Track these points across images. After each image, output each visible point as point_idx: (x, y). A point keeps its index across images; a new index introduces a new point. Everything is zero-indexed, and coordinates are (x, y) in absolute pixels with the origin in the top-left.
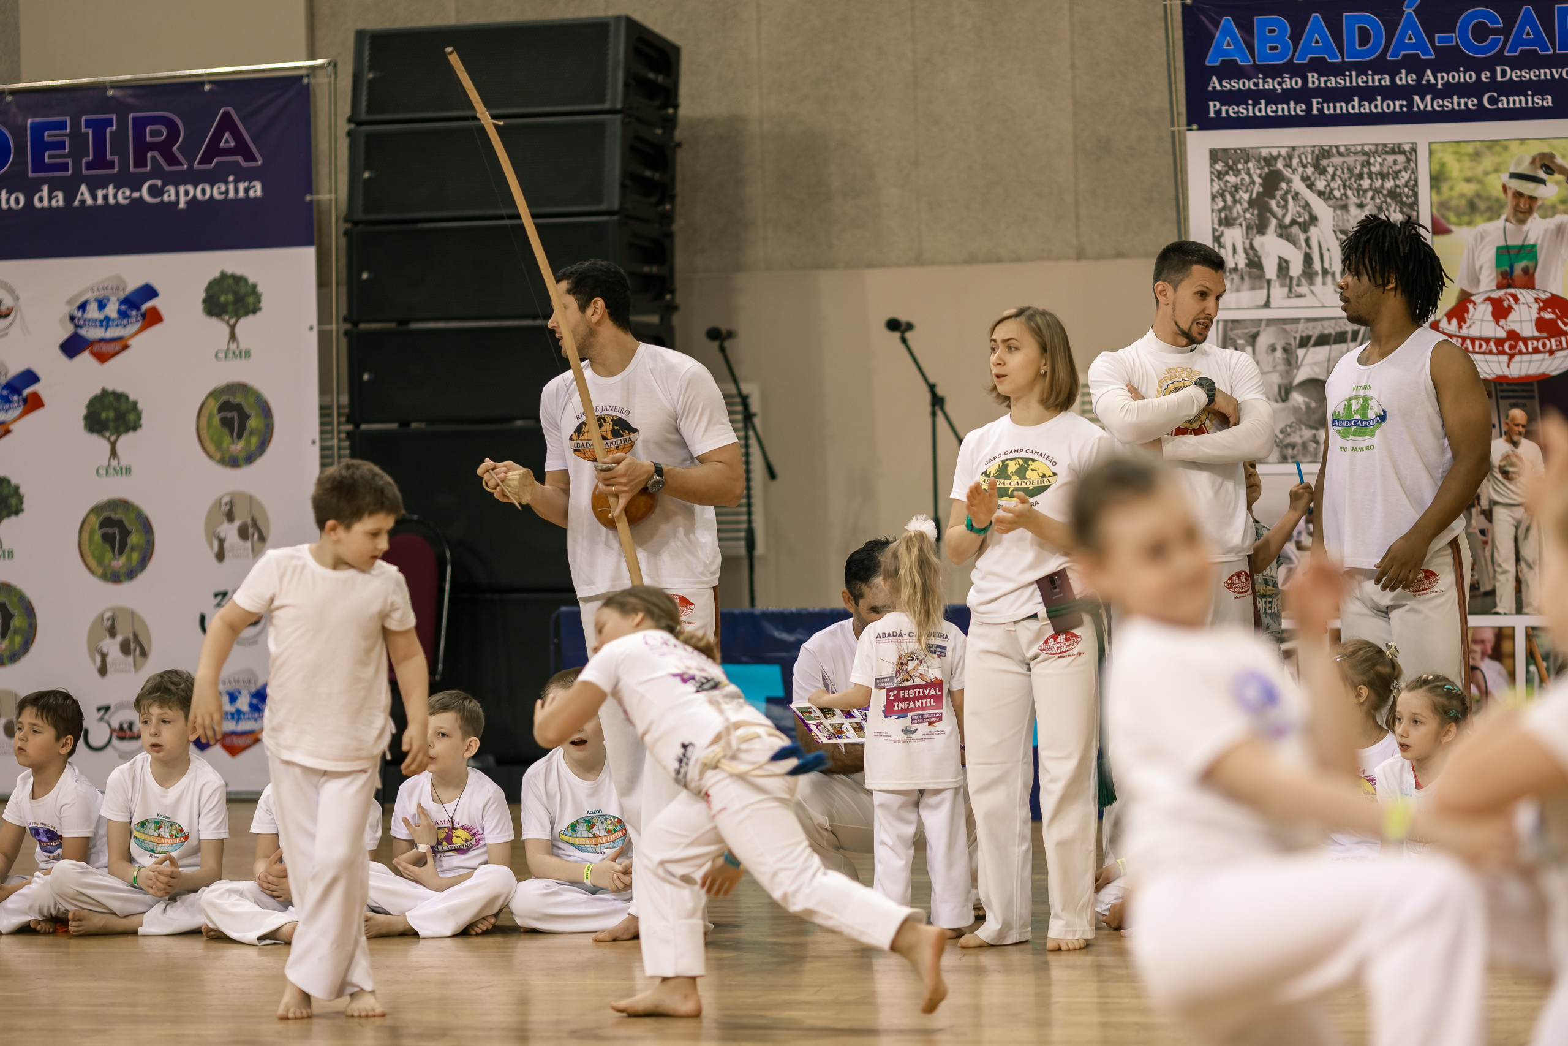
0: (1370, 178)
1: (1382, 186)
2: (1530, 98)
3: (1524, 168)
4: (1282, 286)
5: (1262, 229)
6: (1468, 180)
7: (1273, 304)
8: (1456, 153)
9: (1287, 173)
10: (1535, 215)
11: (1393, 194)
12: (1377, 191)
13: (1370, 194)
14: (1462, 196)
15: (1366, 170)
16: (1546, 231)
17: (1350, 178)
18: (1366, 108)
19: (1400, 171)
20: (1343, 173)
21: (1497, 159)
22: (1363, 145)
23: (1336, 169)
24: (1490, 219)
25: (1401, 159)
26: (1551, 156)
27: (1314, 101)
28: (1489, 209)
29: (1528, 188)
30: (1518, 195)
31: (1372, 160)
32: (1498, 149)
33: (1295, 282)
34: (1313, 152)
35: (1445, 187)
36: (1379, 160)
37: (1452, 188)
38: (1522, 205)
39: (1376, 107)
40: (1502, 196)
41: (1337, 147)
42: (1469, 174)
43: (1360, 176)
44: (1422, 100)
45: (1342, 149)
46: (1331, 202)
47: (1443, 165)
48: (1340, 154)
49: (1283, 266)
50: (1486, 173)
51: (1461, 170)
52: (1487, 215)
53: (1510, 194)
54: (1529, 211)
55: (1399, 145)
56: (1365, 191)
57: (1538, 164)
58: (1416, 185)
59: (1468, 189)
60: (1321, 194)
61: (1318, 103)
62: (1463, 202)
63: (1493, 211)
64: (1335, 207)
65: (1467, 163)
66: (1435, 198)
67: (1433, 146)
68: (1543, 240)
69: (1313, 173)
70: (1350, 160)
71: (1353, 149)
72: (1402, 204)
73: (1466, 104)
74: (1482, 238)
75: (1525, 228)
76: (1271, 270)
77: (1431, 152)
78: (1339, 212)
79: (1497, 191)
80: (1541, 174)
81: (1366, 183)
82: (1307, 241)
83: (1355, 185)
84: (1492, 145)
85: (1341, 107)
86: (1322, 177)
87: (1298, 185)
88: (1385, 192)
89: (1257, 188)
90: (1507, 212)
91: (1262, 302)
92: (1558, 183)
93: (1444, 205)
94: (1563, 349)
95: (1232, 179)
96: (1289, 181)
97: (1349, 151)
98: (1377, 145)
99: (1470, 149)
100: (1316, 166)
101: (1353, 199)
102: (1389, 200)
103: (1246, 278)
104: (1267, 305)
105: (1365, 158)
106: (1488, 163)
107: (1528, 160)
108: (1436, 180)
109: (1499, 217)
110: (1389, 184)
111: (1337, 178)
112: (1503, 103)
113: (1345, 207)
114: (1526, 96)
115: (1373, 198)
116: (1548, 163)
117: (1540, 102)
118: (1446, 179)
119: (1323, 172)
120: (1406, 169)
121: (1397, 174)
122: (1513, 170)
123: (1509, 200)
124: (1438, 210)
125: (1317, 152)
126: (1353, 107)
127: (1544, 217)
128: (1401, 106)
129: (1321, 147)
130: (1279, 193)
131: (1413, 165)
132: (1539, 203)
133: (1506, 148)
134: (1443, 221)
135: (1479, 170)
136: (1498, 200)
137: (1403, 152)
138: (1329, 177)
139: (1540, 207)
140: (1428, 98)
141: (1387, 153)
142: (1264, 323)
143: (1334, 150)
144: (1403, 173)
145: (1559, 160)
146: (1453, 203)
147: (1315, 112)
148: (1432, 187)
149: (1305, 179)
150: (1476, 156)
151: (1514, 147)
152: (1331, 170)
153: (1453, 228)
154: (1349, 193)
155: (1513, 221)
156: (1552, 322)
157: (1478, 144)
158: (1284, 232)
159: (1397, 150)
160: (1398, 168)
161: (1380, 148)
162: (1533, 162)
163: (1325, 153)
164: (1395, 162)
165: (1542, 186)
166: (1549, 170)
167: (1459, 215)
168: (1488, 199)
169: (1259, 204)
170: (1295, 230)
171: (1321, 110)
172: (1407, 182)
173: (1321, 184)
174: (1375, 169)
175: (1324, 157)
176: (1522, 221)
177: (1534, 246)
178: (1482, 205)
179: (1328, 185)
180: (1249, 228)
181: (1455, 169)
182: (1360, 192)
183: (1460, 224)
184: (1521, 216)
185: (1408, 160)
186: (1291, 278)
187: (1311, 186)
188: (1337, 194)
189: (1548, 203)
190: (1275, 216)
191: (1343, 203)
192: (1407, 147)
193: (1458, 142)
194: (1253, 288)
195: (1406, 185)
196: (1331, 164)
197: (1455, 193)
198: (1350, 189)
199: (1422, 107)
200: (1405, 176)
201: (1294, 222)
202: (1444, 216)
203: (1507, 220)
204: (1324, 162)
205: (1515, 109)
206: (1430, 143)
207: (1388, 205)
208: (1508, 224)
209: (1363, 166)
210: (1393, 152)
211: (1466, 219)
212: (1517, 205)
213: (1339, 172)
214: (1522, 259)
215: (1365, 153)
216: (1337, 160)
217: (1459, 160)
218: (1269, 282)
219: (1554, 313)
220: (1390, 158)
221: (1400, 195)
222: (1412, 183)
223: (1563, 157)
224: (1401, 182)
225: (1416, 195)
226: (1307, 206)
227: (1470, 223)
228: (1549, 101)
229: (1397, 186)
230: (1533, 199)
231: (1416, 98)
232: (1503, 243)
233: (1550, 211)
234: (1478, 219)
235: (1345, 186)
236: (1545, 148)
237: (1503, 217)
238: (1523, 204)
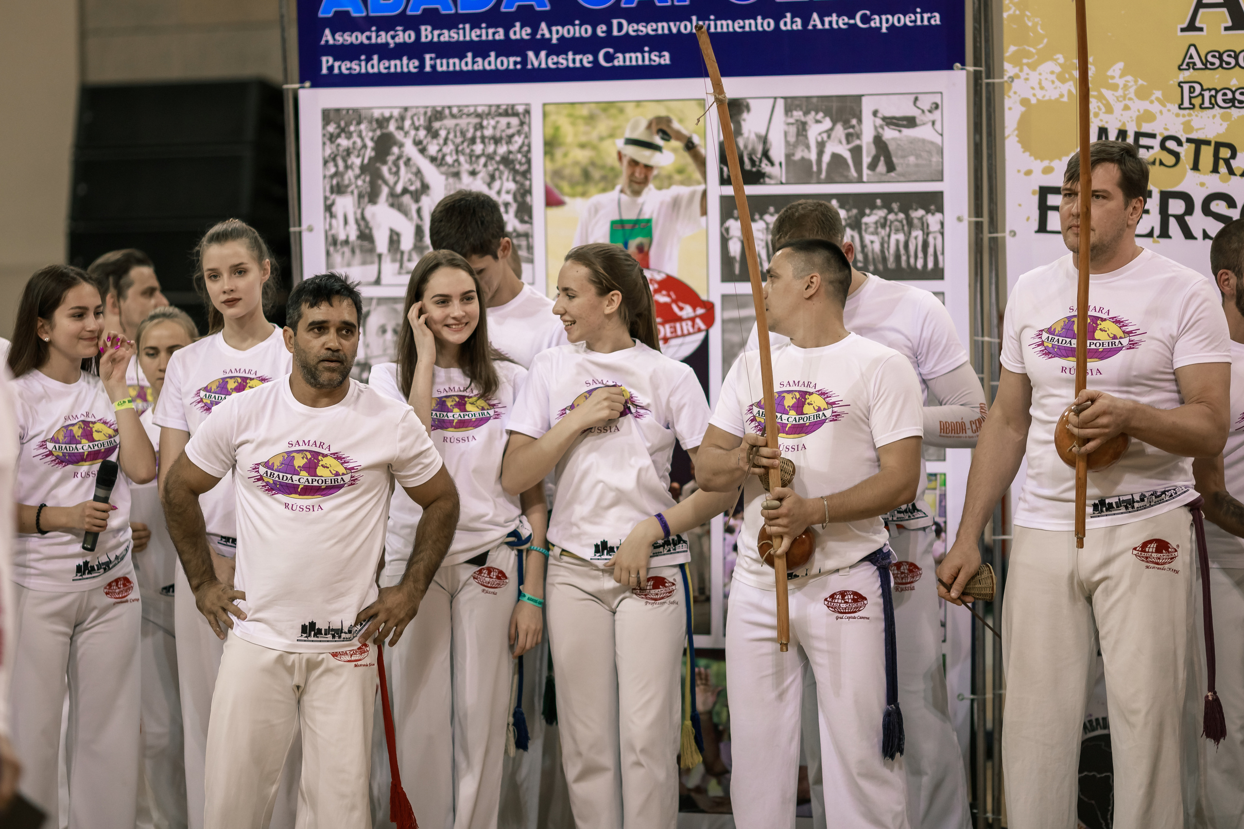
0: (483, 142)
1: (495, 152)
2: (646, 55)
3: (640, 134)
4: (394, 260)
5: (373, 197)
6: (582, 146)
7: (384, 280)
8: (570, 115)
9: (399, 136)
10: (651, 186)
11: (506, 161)
12: (490, 157)
13: (482, 160)
14: (576, 163)
15: (478, 134)
16: (662, 204)
17: (463, 142)
18: (480, 65)
19: (512, 136)
20: (455, 136)
21: (612, 123)
22: (476, 106)
23: (448, 133)
24: (604, 190)
25: (514, 121)
26: (668, 120)
27: (427, 57)
28: (604, 178)
29: (643, 155)
30: (634, 163)
31: (485, 123)
32: (613, 111)
33: (406, 257)
34: (425, 113)
35: (559, 153)
36: (492, 122)
37: (566, 155)
38: (637, 174)
39: (490, 63)
40: (616, 164)
41: (450, 107)
42: (583, 139)
43: (473, 141)
44: (537, 55)
45: (455, 110)
46: (444, 169)
47: (557, 129)
48: (453, 116)
49: (394, 239)
50: (602, 139)
51: (576, 135)
52: (602, 185)
53: (625, 161)
54: (645, 182)
55: (513, 106)
56: (478, 157)
57: (654, 128)
58: (529, 151)
59: (582, 156)
60: (433, 159)
61: (431, 59)
62: (577, 172)
63: (608, 182)
64: (447, 175)
65: (582, 128)
66: (550, 166)
67: (548, 108)
68: (659, 214)
69: (426, 136)
70: (463, 122)
71: (465, 110)
72: (515, 172)
73: (581, 61)
74: (596, 211)
75: (640, 200)
76: (382, 244)
77: (545, 115)
78: (451, 180)
79: (612, 159)
80: (658, 140)
81: (478, 148)
82: (419, 211)
83: (468, 151)
84: (607, 106)
85: (454, 64)
86: (435, 141)
87: (410, 150)
88: (498, 158)
89: (369, 153)
90: (622, 182)
91: (373, 278)
92: (674, 150)
93: (557, 174)
94: (677, 337)
95: (343, 142)
96: (401, 146)
97: (461, 113)
98: (490, 106)
99: (584, 111)
100: (429, 129)
101: (466, 167)
102: (502, 167)
103: (358, 251)
104: (378, 282)
105: (477, 120)
106: (603, 126)
107: (644, 124)
108: (551, 145)
109: (613, 188)
110: (502, 149)
111: (450, 143)
112: (620, 60)
113: (457, 175)
114: (642, 52)
115: (485, 165)
116: (665, 128)
117: (657, 59)
118: (560, 145)
119: (435, 135)
120: (519, 132)
121: (510, 139)
122: (628, 134)
123: (624, 169)
124: (552, 179)
125: (429, 113)
126: (467, 64)
127: (660, 188)
128: (516, 63)
129: (434, 108)
130: (391, 159)
131: (526, 128)
132: (655, 172)
133: (621, 111)
134: (556, 191)
135: (594, 135)
136: (612, 169)
137: (516, 114)
138: (441, 141)
139: (656, 177)
140: (543, 54)
141: (500, 115)
142: (374, 302)
143: (447, 112)
144: (516, 138)
145: (676, 125)
146: (567, 172)
147: (428, 69)
148: (546, 153)
149: (417, 143)
150: (591, 119)
151: (630, 109)
152: (443, 133)
153: (566, 199)
154: (462, 159)
155: (628, 191)
156: (667, 306)
157: (593, 106)
158: (395, 201)
159: (509, 112)
160: (510, 131)
161: (493, 109)
162: (649, 126)
163: (437, 115)
164: (509, 125)
165: (657, 154)
166: (666, 135)
167: (573, 184)
168: (603, 167)
169: (371, 170)
170: (407, 199)
171: (433, 67)
172: (521, 147)
173: (433, 149)
174: (488, 132)
175: (437, 119)
176: (637, 193)
177: (649, 221)
178: (596, 174)
179: (440, 150)
180: (361, 196)
181: (569, 133)
182: (473, 158)
183: (573, 195)
184: (636, 187)
185: (522, 124)
186: (402, 253)
187: (423, 151)
188: (449, 160)
189: (664, 173)
190: (386, 182)
191: (455, 170)
192: (520, 109)
193: (573, 104)
194: (364, 263)
195: (519, 151)
196: (444, 126)
197: (569, 160)
198: (463, 154)
199: (536, 64)
200: (518, 140)
201: (405, 191)
202: (557, 186)
203: (622, 191)
204: (436, 125)
205: (631, 67)
206: (544, 105)
207: (501, 173)
208: (623, 197)
209: (476, 129)
210: (506, 114)
211: (580, 189)
212: (632, 176)
213: (451, 136)
214: (636, 236)
215: (479, 116)
216: (449, 123)
217: (573, 124)
218: (380, 256)
219: (669, 296)
220: (504, 121)
221: (512, 162)
222: (525, 149)
223: (681, 121)
224: (514, 147)
225: (529, 162)
226: (418, 173)
227: (584, 194)
228: (666, 59)
229: (510, 152)
230: (648, 168)
231: (531, 54)
232: (616, 217)
233: (666, 181)
234: (592, 189)
235: (457, 152)
236: (662, 112)
237: (618, 188)
238: (639, 174)
